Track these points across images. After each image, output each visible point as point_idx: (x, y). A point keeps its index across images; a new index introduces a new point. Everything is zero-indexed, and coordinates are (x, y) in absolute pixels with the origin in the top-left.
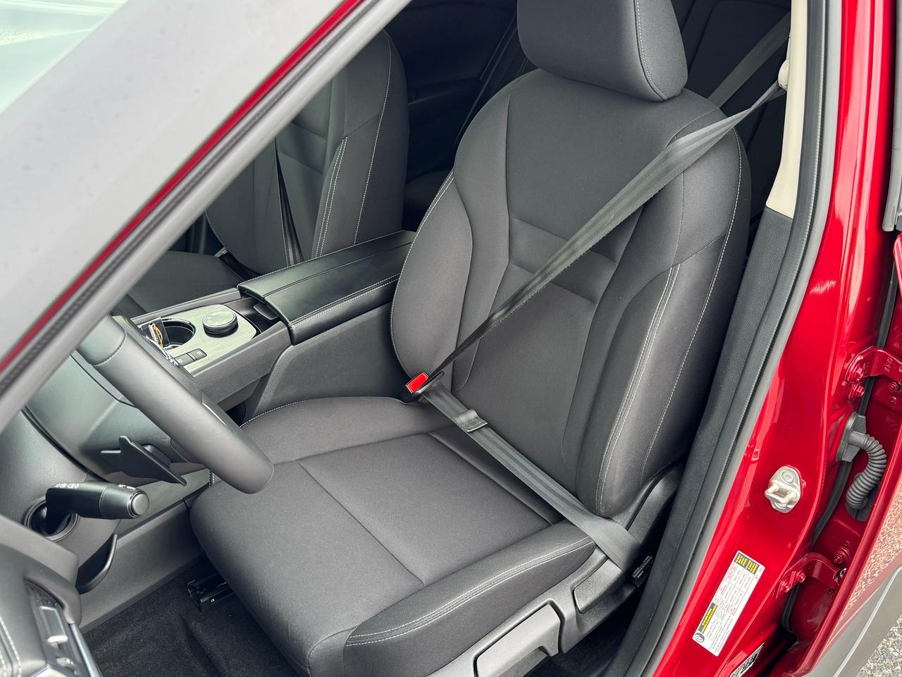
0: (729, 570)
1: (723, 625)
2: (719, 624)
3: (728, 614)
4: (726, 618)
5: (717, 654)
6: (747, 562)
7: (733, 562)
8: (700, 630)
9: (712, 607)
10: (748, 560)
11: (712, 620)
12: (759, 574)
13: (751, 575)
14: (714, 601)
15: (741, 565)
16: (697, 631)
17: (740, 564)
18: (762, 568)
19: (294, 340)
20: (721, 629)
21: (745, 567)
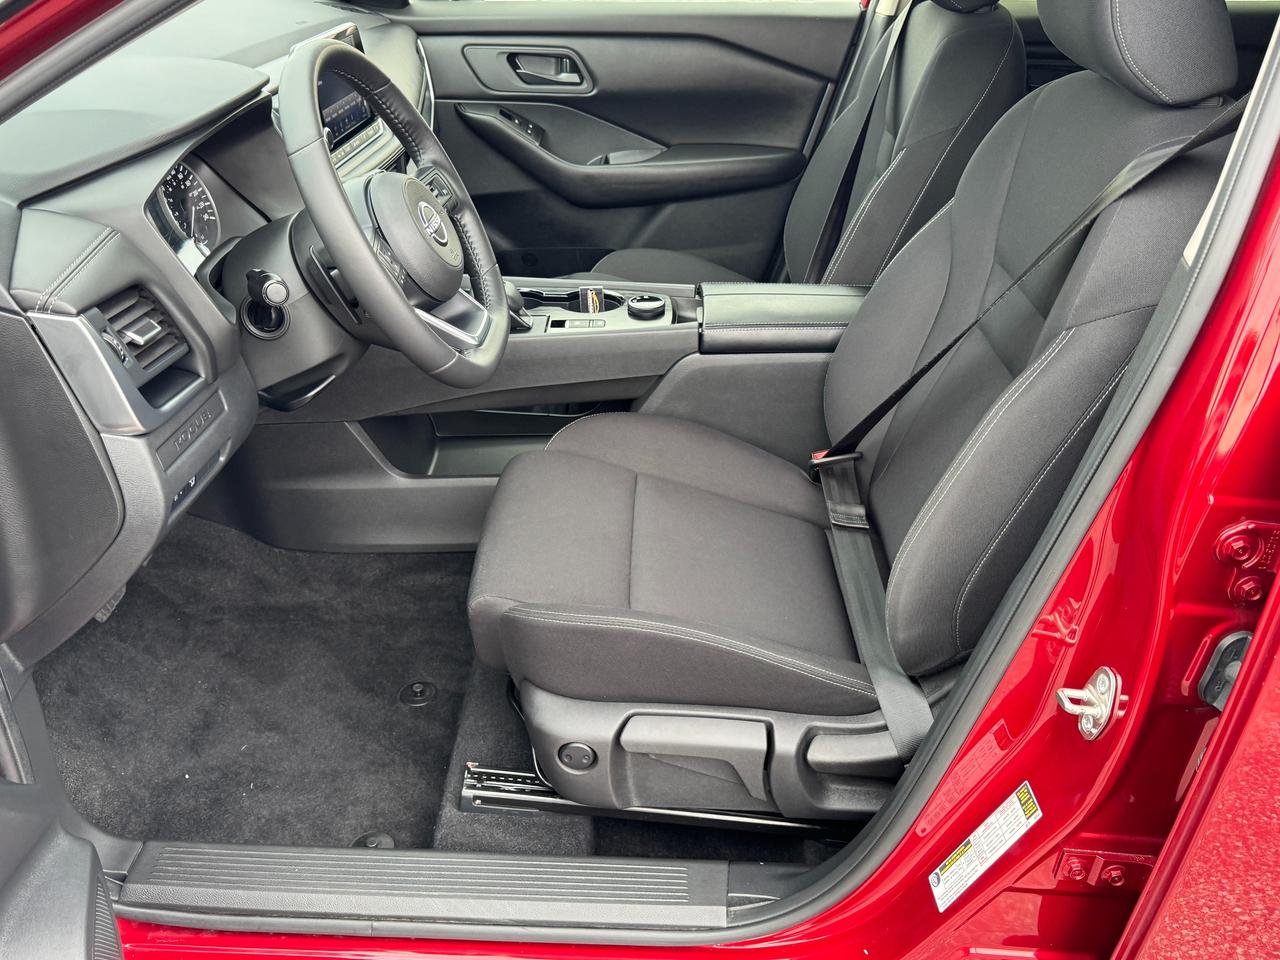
0: (1004, 804)
1: (964, 874)
2: (962, 870)
3: (977, 862)
4: (973, 865)
5: (941, 910)
6: (1029, 799)
7: (1014, 794)
8: (941, 870)
9: (965, 846)
10: (1031, 797)
11: (958, 862)
12: (1033, 821)
13: (1024, 818)
14: (971, 838)
15: (1020, 801)
16: (937, 870)
17: (1019, 799)
18: (1039, 814)
19: (704, 348)
20: (961, 878)
21: (1022, 805)
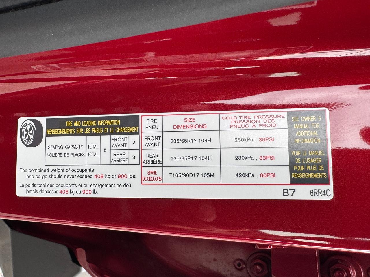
1: (98, 170)
2: (94, 160)
5: (20, 192)
11: (93, 140)
13: (284, 175)
14: (145, 118)
16: (43, 120)
